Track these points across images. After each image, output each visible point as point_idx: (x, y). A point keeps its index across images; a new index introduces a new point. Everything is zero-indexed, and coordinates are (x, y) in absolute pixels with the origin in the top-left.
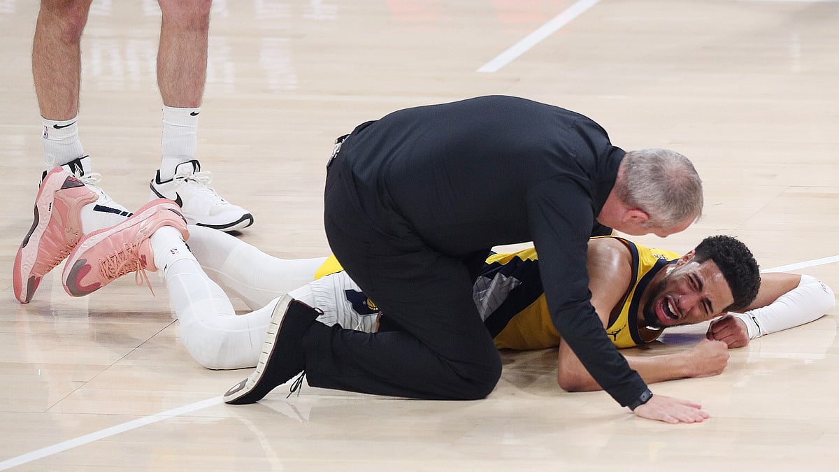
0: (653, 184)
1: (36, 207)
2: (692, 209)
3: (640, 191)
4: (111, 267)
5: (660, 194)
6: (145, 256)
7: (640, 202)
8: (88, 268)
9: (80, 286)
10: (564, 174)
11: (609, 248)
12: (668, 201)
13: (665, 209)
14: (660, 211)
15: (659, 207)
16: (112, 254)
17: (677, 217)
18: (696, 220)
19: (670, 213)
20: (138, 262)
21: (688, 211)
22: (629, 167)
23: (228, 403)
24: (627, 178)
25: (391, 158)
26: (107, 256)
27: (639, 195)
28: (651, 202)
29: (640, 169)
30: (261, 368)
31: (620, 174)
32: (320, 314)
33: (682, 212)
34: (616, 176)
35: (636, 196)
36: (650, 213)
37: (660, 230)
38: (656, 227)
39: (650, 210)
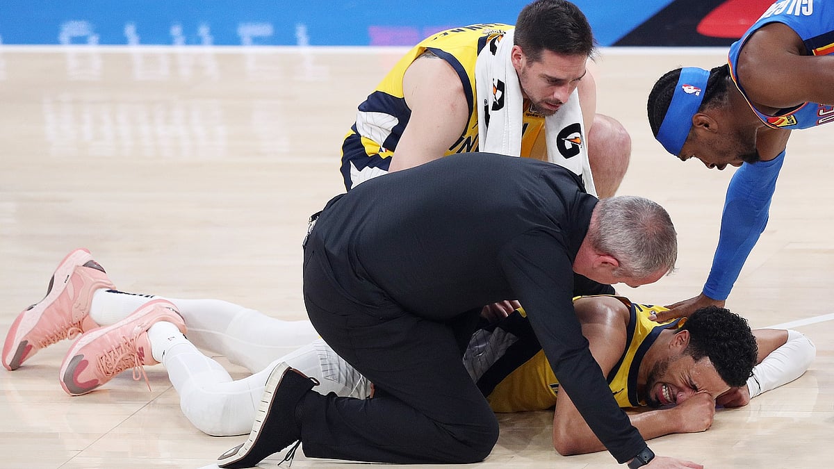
0: (626, 231)
1: (53, 278)
2: (664, 260)
3: (612, 236)
4: (108, 363)
5: (632, 242)
6: (142, 348)
7: (611, 248)
8: (85, 364)
9: (77, 382)
10: (536, 228)
11: (604, 307)
12: (639, 249)
13: (636, 257)
14: (631, 259)
15: (630, 255)
16: (109, 349)
17: (648, 267)
18: (668, 272)
19: (640, 261)
20: (136, 355)
21: (659, 262)
22: (604, 213)
23: (220, 467)
24: (600, 223)
25: (360, 228)
26: (105, 351)
27: (610, 241)
28: (623, 249)
29: (614, 214)
30: (254, 437)
31: (593, 220)
32: (315, 384)
33: (653, 262)
34: (588, 223)
35: (609, 242)
36: (621, 260)
37: (630, 279)
38: (626, 276)
39: (621, 257)
